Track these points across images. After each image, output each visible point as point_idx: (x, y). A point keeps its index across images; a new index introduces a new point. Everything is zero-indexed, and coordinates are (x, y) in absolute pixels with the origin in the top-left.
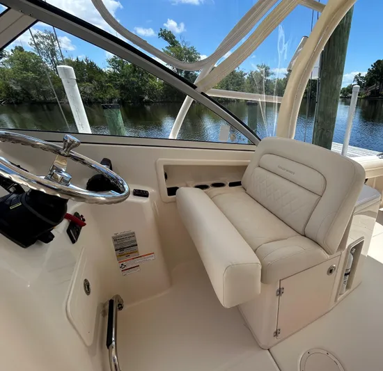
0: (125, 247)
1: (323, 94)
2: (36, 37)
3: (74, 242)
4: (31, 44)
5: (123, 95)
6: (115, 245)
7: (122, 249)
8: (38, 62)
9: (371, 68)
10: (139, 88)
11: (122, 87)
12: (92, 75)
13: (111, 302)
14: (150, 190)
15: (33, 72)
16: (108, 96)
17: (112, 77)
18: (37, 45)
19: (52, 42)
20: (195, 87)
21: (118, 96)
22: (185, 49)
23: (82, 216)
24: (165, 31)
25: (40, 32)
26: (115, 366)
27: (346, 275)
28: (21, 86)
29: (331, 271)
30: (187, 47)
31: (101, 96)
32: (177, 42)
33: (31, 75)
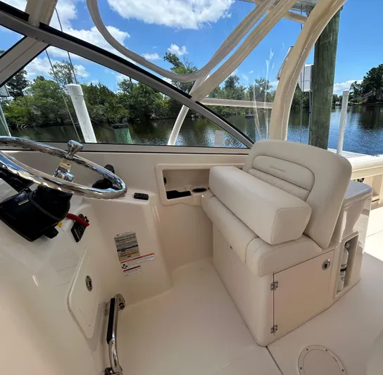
0: (126, 247)
1: (316, 105)
2: (55, 67)
3: (77, 240)
4: (51, 73)
5: (132, 114)
6: (117, 246)
7: (123, 250)
8: (56, 89)
9: (366, 76)
10: (146, 107)
11: (131, 107)
12: (104, 97)
13: (113, 301)
14: (150, 194)
15: (52, 98)
16: (119, 116)
17: (122, 99)
18: (56, 74)
19: (70, 71)
20: (189, 97)
21: (128, 115)
22: (188, 70)
23: (86, 217)
24: (170, 54)
25: (59, 62)
26: (115, 361)
27: (342, 270)
28: (41, 111)
29: (325, 266)
30: (191, 67)
31: (112, 116)
32: (181, 64)
33: (50, 100)
